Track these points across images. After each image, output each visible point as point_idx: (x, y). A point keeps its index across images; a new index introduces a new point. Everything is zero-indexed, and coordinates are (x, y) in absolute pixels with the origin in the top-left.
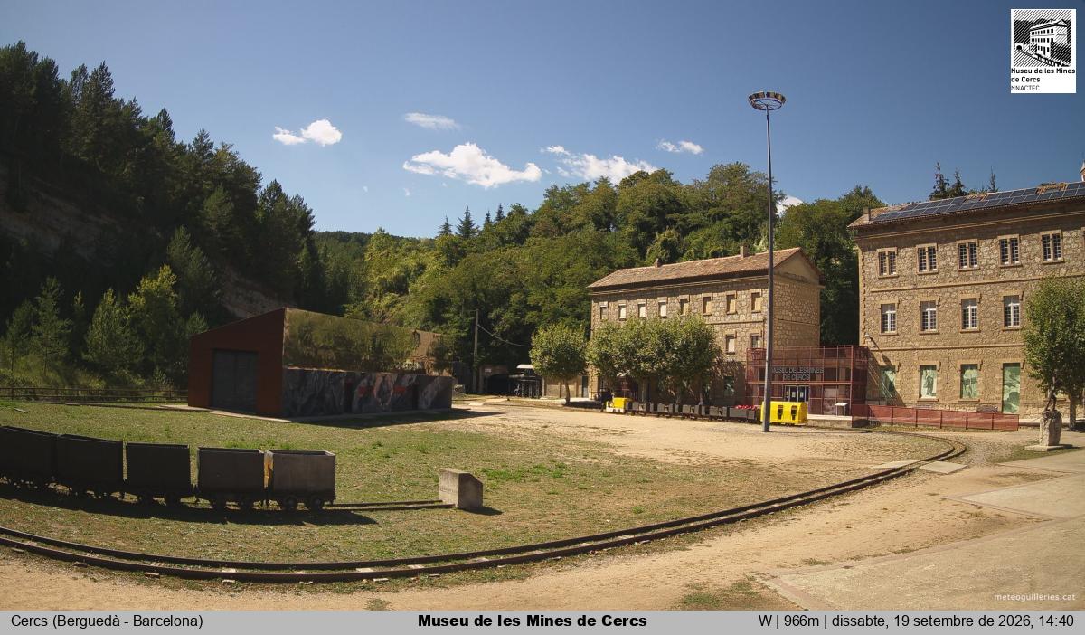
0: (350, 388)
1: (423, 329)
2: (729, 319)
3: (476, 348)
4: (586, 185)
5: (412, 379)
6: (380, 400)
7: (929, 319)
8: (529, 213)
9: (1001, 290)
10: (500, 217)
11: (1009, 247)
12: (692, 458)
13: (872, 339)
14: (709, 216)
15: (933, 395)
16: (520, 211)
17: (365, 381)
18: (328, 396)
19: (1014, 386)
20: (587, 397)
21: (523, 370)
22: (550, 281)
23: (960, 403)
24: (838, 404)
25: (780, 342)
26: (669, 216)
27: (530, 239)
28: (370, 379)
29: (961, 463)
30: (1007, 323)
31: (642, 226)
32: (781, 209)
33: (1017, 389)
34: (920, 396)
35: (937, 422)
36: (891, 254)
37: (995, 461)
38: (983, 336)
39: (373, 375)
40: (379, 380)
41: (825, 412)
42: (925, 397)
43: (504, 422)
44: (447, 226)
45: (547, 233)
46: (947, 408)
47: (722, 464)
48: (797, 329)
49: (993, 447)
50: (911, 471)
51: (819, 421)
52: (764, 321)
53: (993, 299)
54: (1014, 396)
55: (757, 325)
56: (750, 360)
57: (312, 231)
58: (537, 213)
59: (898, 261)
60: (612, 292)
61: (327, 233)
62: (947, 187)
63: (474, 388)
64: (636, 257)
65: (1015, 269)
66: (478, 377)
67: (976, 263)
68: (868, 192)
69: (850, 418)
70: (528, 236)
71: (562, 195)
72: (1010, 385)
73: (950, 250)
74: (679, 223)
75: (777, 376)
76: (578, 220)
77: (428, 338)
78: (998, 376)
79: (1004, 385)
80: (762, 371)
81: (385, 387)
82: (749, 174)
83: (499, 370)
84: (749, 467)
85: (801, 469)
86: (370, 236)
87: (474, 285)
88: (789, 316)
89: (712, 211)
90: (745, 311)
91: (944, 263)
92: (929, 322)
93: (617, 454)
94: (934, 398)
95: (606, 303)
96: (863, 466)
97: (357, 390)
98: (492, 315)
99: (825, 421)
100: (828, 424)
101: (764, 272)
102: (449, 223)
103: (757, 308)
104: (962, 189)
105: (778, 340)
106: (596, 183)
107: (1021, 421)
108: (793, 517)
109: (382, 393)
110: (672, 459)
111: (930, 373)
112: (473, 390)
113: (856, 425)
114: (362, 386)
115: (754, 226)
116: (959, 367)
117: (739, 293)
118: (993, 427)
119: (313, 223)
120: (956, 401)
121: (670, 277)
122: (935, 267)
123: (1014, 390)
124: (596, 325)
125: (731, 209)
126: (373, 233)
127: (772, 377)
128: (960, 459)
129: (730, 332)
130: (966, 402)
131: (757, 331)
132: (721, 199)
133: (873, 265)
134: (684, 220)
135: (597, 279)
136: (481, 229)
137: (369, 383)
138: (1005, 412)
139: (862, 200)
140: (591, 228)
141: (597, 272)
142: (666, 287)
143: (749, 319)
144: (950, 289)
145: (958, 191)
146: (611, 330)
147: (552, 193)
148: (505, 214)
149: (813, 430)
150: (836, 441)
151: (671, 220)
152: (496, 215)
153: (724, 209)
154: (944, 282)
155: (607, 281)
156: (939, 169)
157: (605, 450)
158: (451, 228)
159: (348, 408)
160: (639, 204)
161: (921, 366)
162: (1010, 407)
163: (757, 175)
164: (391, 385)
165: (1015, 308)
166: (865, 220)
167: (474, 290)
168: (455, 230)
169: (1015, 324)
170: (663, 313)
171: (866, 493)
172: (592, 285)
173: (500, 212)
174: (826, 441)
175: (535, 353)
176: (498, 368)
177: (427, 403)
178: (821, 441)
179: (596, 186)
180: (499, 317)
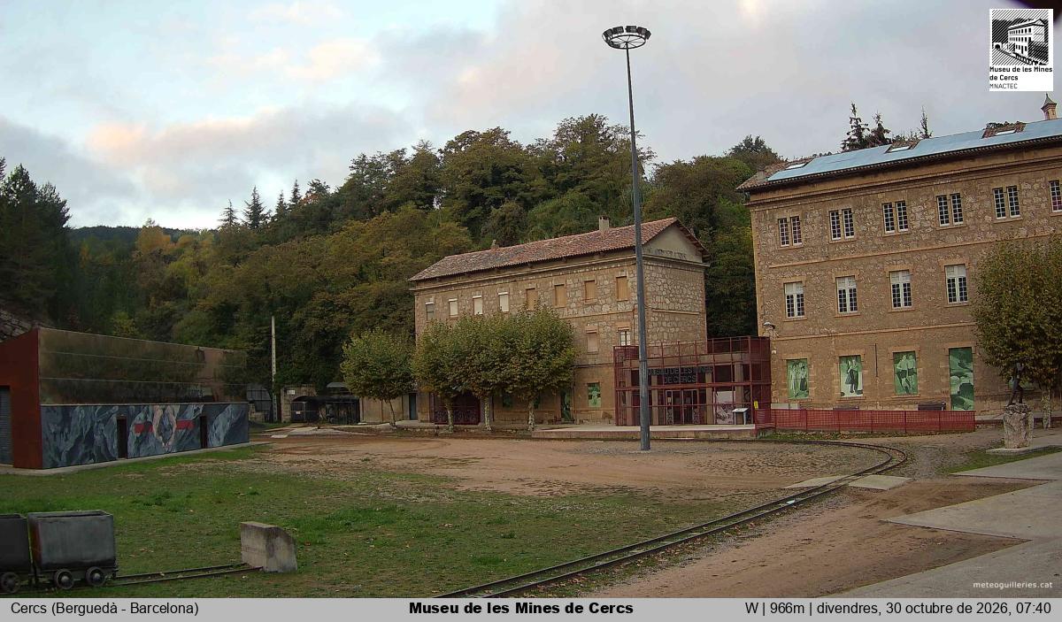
0: (123, 425)
1: (206, 345)
2: (588, 311)
3: (274, 365)
4: (403, 151)
5: (198, 409)
6: (161, 437)
7: (848, 298)
8: (332, 191)
9: (941, 259)
10: (295, 198)
11: (950, 205)
12: (555, 489)
13: (773, 326)
14: (556, 184)
15: (860, 392)
16: (319, 188)
17: (142, 415)
18: (97, 438)
19: (966, 376)
20: (416, 418)
21: (335, 389)
22: (361, 277)
23: (894, 400)
24: (735, 410)
25: (655, 337)
26: (508, 186)
27: (335, 224)
28: (148, 412)
29: (903, 475)
30: (952, 298)
31: (475, 200)
32: (649, 171)
33: (969, 379)
34: (842, 394)
35: (866, 426)
36: (794, 219)
37: (946, 470)
38: (921, 316)
39: (150, 408)
40: (159, 413)
41: (719, 421)
42: (847, 395)
43: (317, 458)
44: (231, 212)
45: (354, 214)
46: (880, 408)
47: (593, 494)
48: (677, 319)
49: (944, 451)
50: (839, 489)
51: (712, 432)
52: (634, 310)
53: (931, 270)
54: (967, 389)
55: (625, 317)
56: (619, 360)
57: (68, 228)
58: (342, 190)
59: (805, 229)
60: (439, 284)
61: (85, 229)
62: (866, 133)
63: (276, 416)
64: (467, 239)
65: (958, 231)
66: (279, 401)
67: (906, 227)
68: (759, 143)
69: (752, 427)
70: (331, 220)
71: (371, 165)
72: (960, 375)
73: (871, 212)
74: (522, 193)
75: (654, 379)
76: (392, 197)
77: (214, 355)
78: (942, 366)
79: (951, 375)
80: (635, 375)
81: (166, 423)
82: (608, 128)
83: (305, 391)
84: (628, 496)
85: (694, 495)
86: (138, 229)
87: (267, 285)
88: (667, 305)
89: (561, 177)
90: (609, 300)
91: (864, 228)
92: (848, 302)
93: (460, 489)
94: (862, 395)
95: (432, 299)
96: (774, 487)
97: (132, 428)
98: (291, 322)
99: (720, 432)
100: (725, 436)
101: (631, 249)
102: (234, 208)
103: (623, 296)
104: (886, 136)
105: (653, 334)
106: (414, 148)
107: (977, 418)
108: (690, 556)
109: (164, 430)
110: (529, 491)
111: (853, 364)
112: (273, 419)
113: (761, 436)
114: (140, 422)
115: (616, 194)
116: (891, 357)
117: (600, 278)
118: (942, 429)
119: (68, 217)
120: (888, 398)
121: (511, 263)
122: (852, 234)
123: (965, 381)
124: (422, 326)
125: (586, 173)
126: (141, 226)
127: (650, 383)
128: (902, 471)
129: (590, 327)
130: (904, 399)
131: (625, 325)
132: (573, 162)
133: (771, 235)
134: (526, 190)
135: (419, 270)
136: (274, 213)
137: (146, 418)
138: (956, 409)
139: (754, 154)
140: (410, 207)
141: (420, 260)
142: (508, 273)
143: (614, 310)
144: (874, 261)
145: (879, 138)
146: (441, 331)
147: (361, 163)
148: (303, 194)
149: (706, 444)
150: (738, 457)
151: (510, 190)
152: (292, 194)
153: (576, 173)
154: (866, 252)
155: (433, 271)
156: (854, 111)
157: (442, 484)
158: (235, 215)
159: (123, 453)
160: (469, 172)
161: (840, 357)
162: (962, 402)
163: (619, 130)
164: (174, 419)
165: (960, 279)
166: (759, 179)
167: (268, 289)
168: (241, 218)
169: (961, 299)
170: (505, 309)
171: (783, 520)
172: (414, 278)
173: (296, 191)
174: (725, 456)
175: (347, 366)
176: (303, 388)
177: (219, 439)
178: (715, 457)
179: (415, 152)
180: (301, 325)
